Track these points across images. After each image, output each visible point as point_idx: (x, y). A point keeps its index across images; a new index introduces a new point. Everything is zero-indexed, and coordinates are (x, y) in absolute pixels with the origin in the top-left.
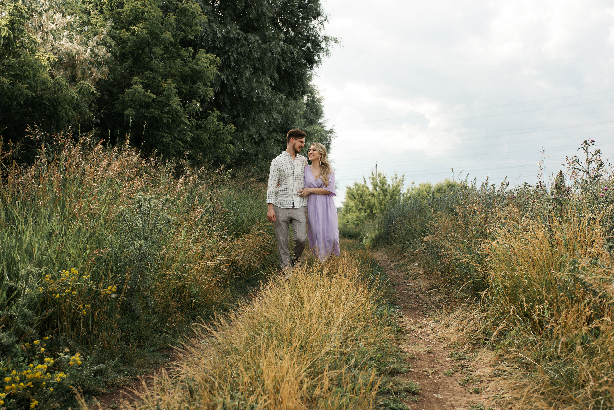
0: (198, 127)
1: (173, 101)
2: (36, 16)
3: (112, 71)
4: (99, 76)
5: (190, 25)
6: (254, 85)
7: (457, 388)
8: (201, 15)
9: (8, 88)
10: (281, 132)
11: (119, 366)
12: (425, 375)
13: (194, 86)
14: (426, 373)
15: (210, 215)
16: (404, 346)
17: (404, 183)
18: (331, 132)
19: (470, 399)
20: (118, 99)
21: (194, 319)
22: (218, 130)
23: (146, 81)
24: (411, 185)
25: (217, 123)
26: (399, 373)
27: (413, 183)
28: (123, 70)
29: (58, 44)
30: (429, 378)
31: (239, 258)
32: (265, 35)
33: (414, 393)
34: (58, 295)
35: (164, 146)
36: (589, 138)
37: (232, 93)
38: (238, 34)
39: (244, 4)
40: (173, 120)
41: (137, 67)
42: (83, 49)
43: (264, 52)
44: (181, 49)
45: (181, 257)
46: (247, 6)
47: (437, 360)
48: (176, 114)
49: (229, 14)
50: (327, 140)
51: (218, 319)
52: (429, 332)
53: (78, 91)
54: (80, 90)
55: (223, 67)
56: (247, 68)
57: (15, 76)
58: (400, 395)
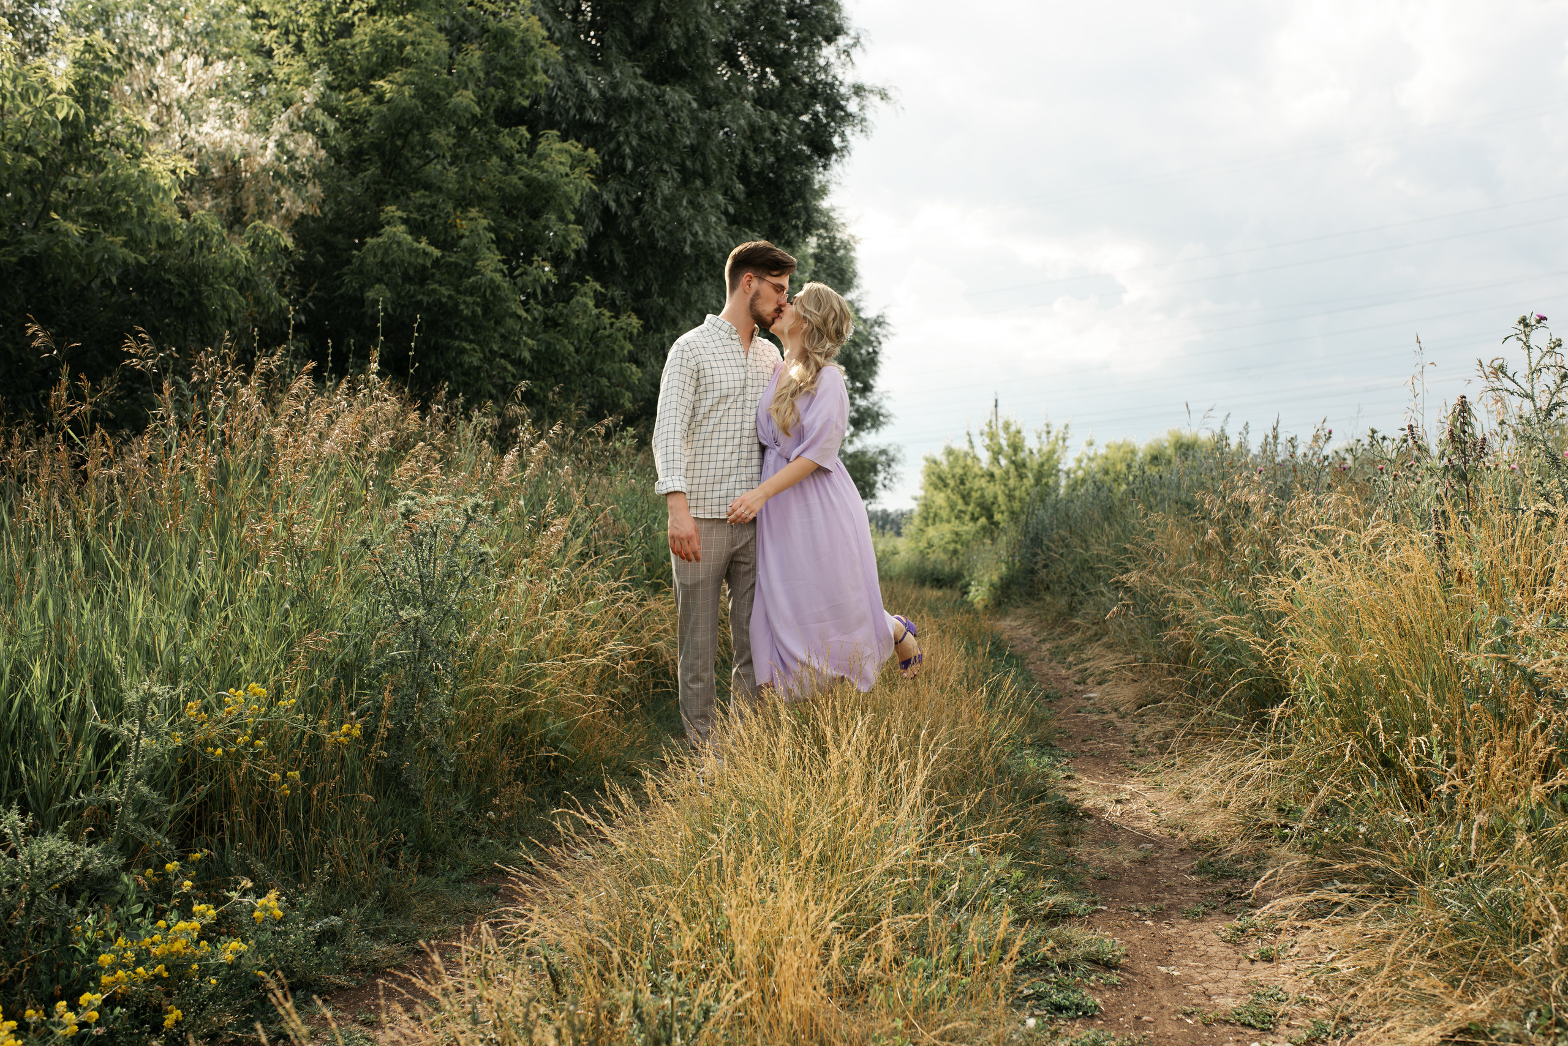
0: (550, 323)
1: (485, 262)
2: (139, 67)
3: (332, 193)
4: (301, 207)
5: (519, 71)
6: (684, 213)
7: (1218, 949)
8: (544, 46)
9: (78, 245)
11: (377, 921)
12: (1136, 919)
13: (534, 223)
14: (1137, 914)
15: (587, 542)
16: (1080, 849)
17: (1067, 443)
18: (879, 322)
19: (1251, 977)
20: (349, 262)
21: (556, 798)
22: (598, 329)
23: (414, 215)
24: (1084, 448)
25: (595, 311)
26: (1070, 916)
27: (1091, 444)
28: (358, 191)
29: (197, 132)
30: (1147, 926)
31: (661, 644)
32: (705, 89)
33: (1109, 966)
34: (219, 751)
35: (466, 374)
36: (1531, 311)
37: (630, 236)
38: (641, 88)
39: (651, 14)
40: (486, 310)
41: (392, 181)
42: (257, 141)
43: (705, 131)
44: (498, 133)
45: (518, 647)
46: (660, 17)
47: (1164, 882)
48: (493, 294)
49: (614, 39)
50: (870, 343)
51: (614, 796)
52: (1140, 812)
53: (249, 247)
54: (255, 244)
55: (606, 173)
56: (665, 172)
57: (95, 216)
58: (1074, 970)
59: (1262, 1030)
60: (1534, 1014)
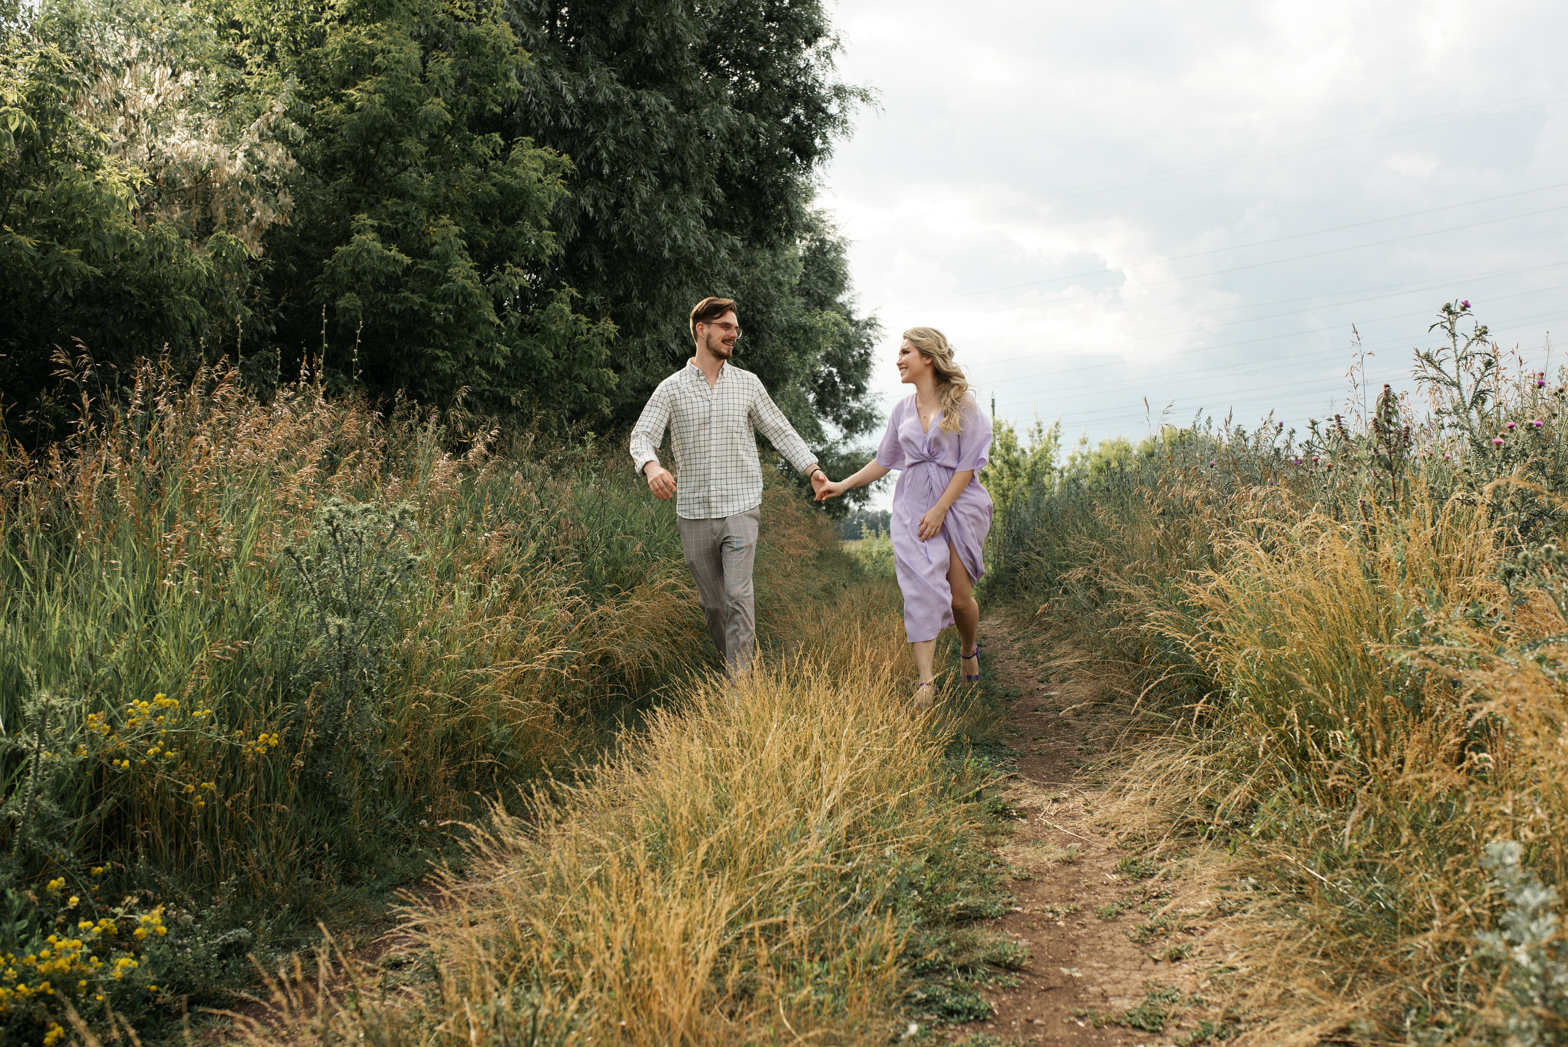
0: (526, 329)
1: (457, 270)
2: (107, 78)
3: (302, 203)
4: (271, 217)
5: (490, 77)
6: (663, 218)
7: (1126, 948)
8: (516, 52)
9: (32, 258)
11: (289, 932)
12: (1048, 920)
13: (509, 229)
14: (1050, 915)
16: (1006, 850)
17: (1059, 441)
18: (870, 324)
19: (1152, 978)
20: (321, 271)
22: (575, 334)
23: (387, 223)
24: (1078, 447)
25: (572, 317)
26: (983, 918)
27: (1084, 442)
28: (330, 200)
29: (164, 143)
30: (1058, 927)
31: (617, 650)
32: (683, 93)
33: (1010, 968)
34: (126, 763)
35: (441, 381)
36: (1455, 299)
37: (609, 241)
38: (617, 93)
39: (627, 19)
40: (459, 316)
41: (366, 190)
42: (224, 153)
43: (683, 134)
44: (471, 140)
45: (459, 654)
46: (636, 22)
47: (1085, 882)
48: (465, 300)
49: (590, 44)
50: (862, 345)
52: (1076, 811)
53: (213, 258)
54: (218, 255)
55: (584, 178)
56: (644, 177)
57: (50, 228)
58: (974, 973)
59: (1152, 1031)
60: (1414, 1011)
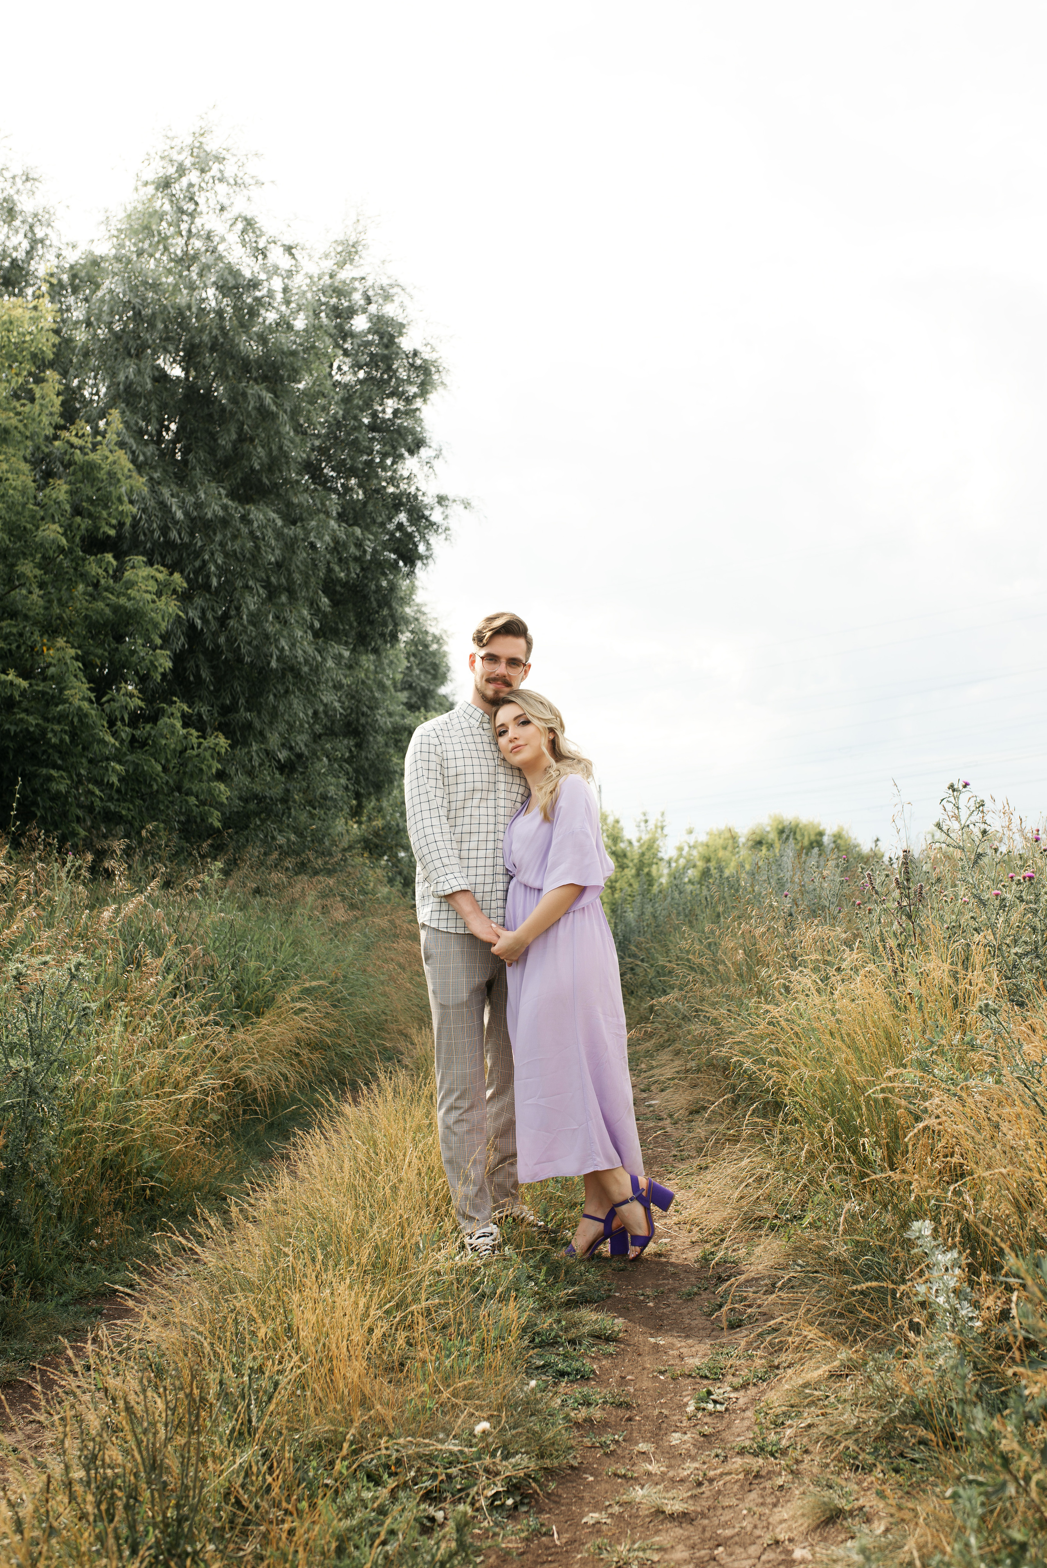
0: (136, 744)
1: (73, 692)
5: (105, 501)
6: (270, 629)
8: (130, 477)
10: (345, 736)
12: (640, 1302)
13: (121, 648)
14: (642, 1298)
15: (178, 978)
17: (666, 831)
21: (152, 1223)
22: (186, 749)
24: (685, 837)
25: (183, 732)
27: (690, 832)
31: (249, 1072)
32: (289, 504)
33: (608, 1339)
37: (217, 652)
38: (225, 508)
39: (235, 436)
40: (73, 735)
43: (290, 546)
44: (84, 560)
45: (116, 1087)
46: (244, 439)
47: (671, 1270)
48: (80, 720)
49: (199, 461)
51: (205, 1220)
55: (193, 593)
56: (251, 588)
58: (580, 1344)
59: (714, 1379)
